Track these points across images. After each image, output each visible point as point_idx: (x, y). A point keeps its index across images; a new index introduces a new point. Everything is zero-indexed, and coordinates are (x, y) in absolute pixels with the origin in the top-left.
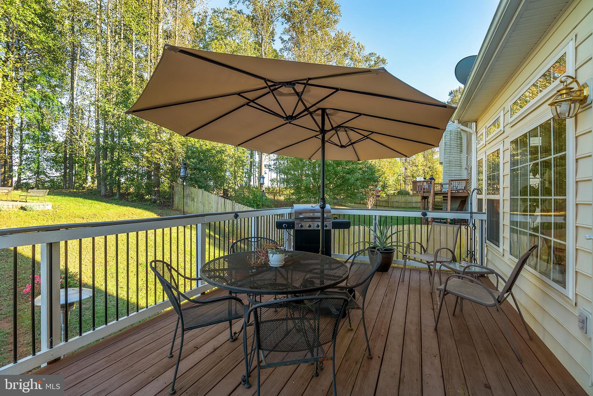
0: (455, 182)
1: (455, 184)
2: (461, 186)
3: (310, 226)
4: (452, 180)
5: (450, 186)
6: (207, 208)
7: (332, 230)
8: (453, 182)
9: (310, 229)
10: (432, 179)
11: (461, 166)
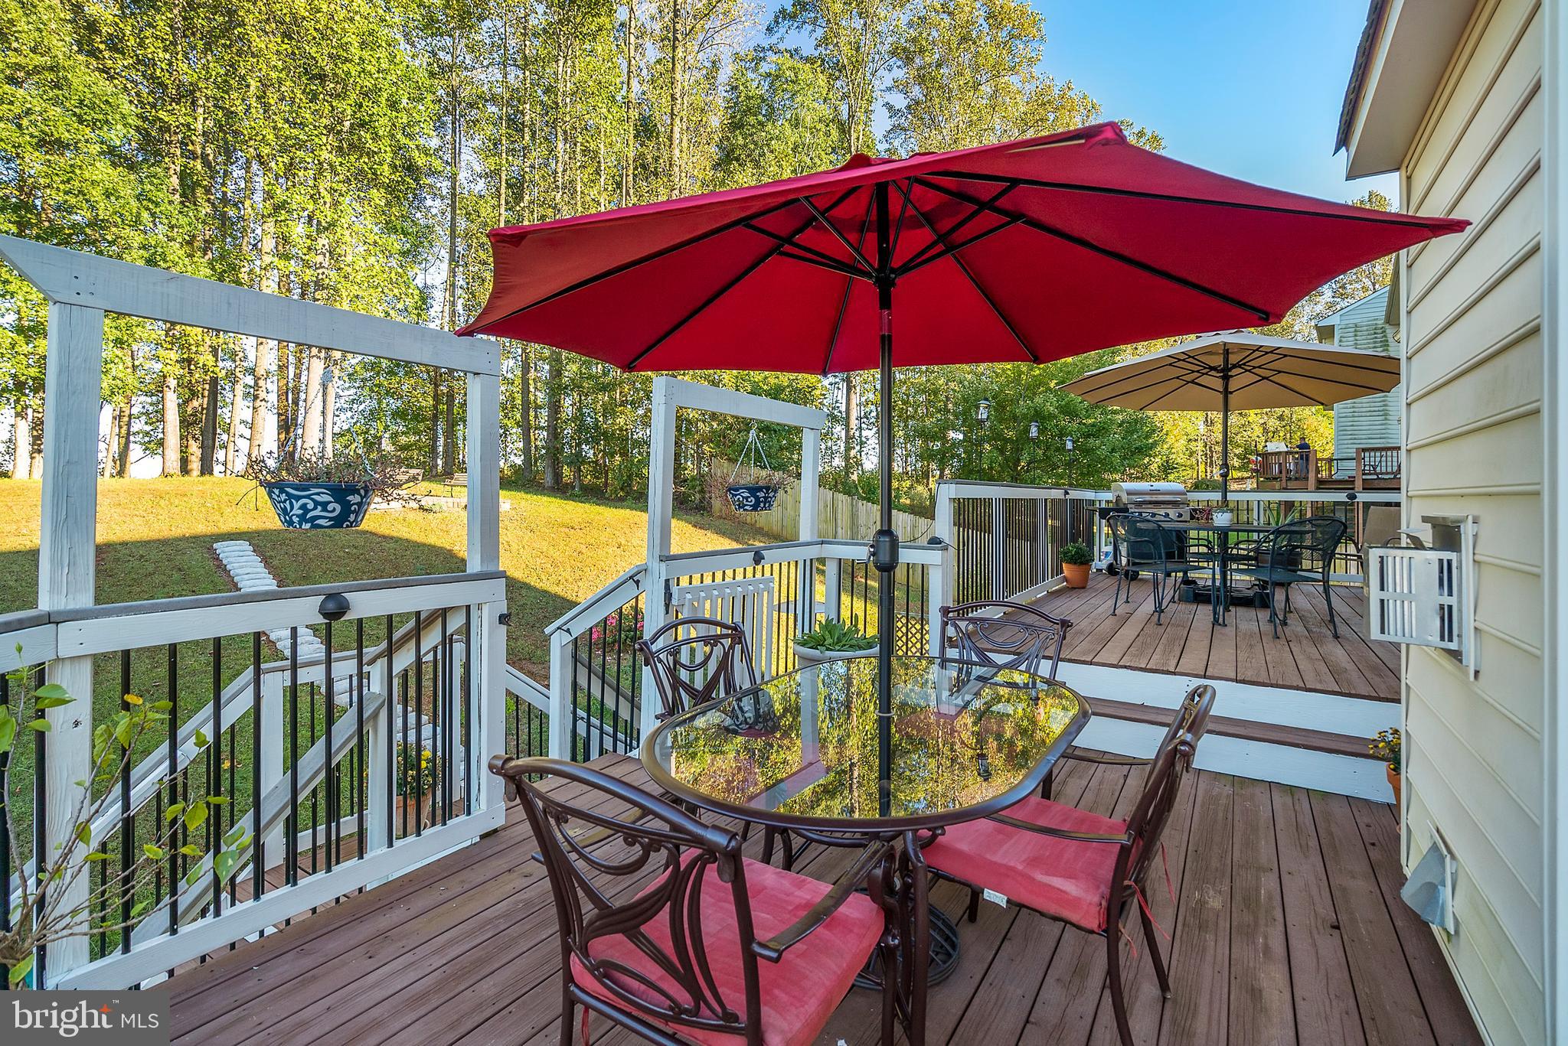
0: (1372, 454)
1: (1372, 459)
2: (1389, 464)
4: (1363, 450)
5: (1358, 463)
6: (792, 513)
8: (1367, 454)
10: (1304, 446)
11: (1386, 415)
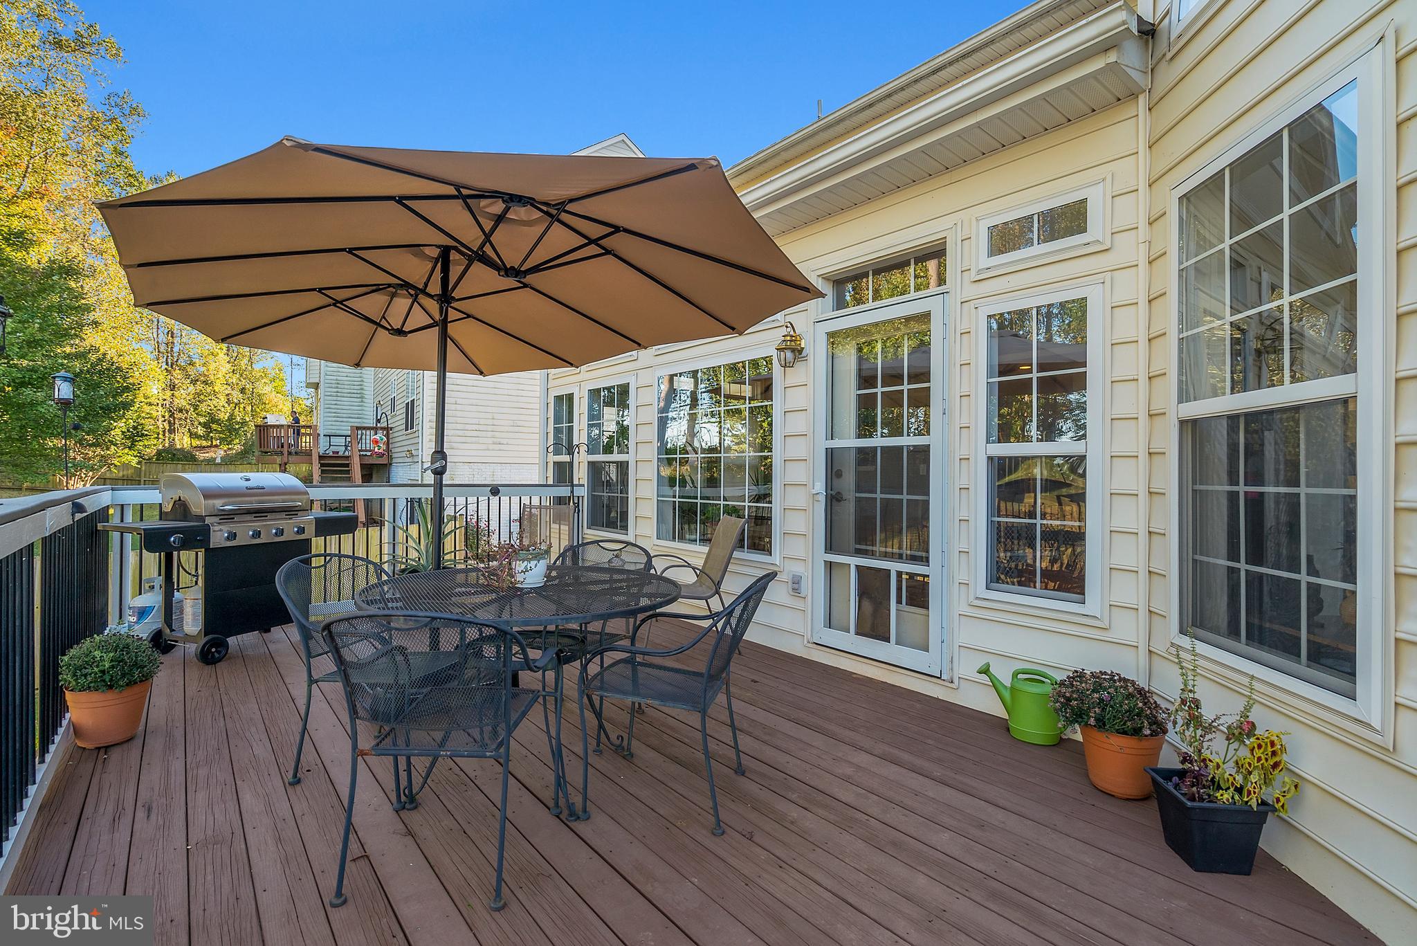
3: (257, 534)
4: (358, 428)
7: (314, 539)
8: (360, 432)
9: (257, 541)
11: (362, 397)
